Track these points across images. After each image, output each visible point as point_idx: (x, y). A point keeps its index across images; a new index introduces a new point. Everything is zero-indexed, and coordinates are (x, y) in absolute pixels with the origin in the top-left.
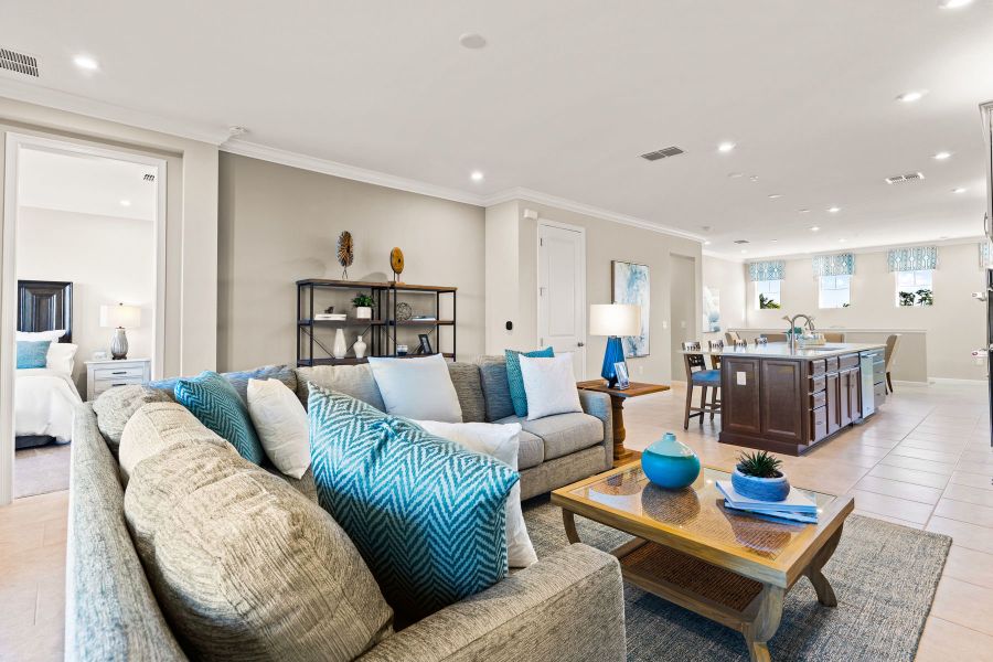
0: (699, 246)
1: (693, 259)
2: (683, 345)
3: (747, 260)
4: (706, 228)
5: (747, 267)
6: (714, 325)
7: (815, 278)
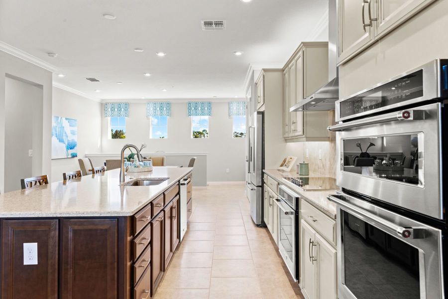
0: (49, 75)
1: (41, 86)
2: (23, 181)
3: (103, 100)
4: (50, 54)
5: (104, 106)
6: (71, 151)
7: (147, 117)
